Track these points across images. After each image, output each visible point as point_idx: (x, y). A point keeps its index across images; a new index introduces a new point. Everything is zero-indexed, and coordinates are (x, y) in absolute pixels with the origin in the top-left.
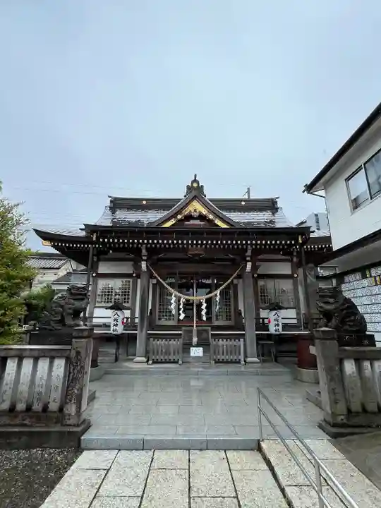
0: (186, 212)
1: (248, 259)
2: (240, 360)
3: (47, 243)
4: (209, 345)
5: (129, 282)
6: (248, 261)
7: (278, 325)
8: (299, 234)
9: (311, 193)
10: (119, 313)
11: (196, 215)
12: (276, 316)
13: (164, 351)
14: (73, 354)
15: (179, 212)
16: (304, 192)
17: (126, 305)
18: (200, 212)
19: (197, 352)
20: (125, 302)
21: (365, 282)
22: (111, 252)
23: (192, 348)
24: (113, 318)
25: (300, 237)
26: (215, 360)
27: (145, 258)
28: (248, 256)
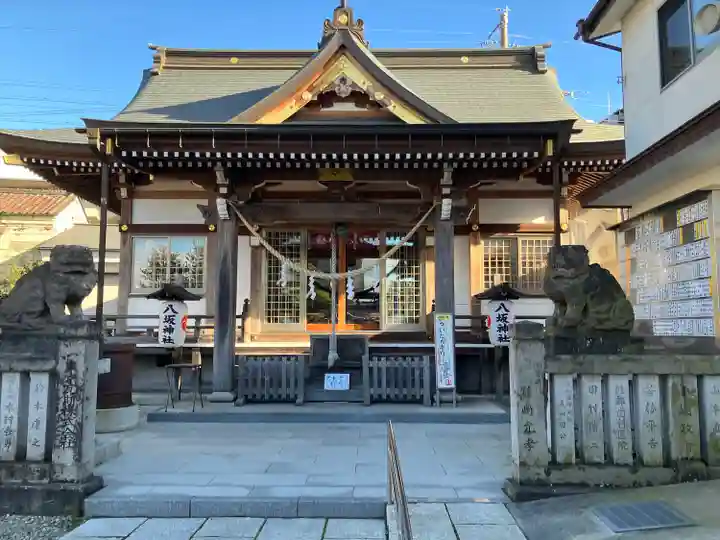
0: (323, 84)
1: (446, 191)
2: (422, 396)
3: (14, 158)
4: (360, 368)
6: (446, 196)
7: (505, 328)
8: (547, 137)
9: (592, 41)
10: (176, 305)
11: (344, 91)
12: (502, 311)
13: (267, 379)
14: (62, 367)
15: (308, 85)
16: (576, 38)
18: (354, 85)
19: (336, 382)
21: (668, 238)
22: (151, 178)
23: (327, 375)
24: (163, 316)
25: (550, 144)
26: (372, 396)
27: (224, 190)
28: (446, 186)
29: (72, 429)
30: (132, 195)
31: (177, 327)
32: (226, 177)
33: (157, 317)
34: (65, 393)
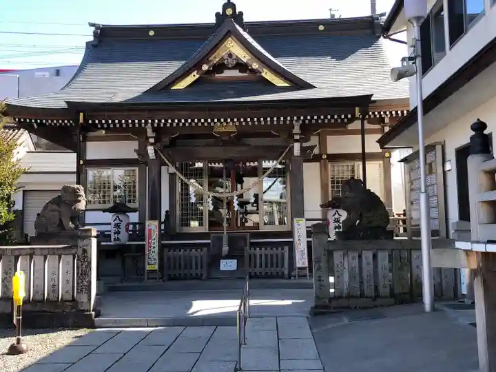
0: (215, 58)
1: (297, 137)
2: (283, 273)
4: (243, 256)
5: (134, 171)
6: (297, 141)
7: (339, 227)
8: (356, 105)
10: (121, 217)
11: (231, 62)
12: (337, 216)
13: (183, 263)
14: (80, 252)
15: (205, 59)
17: (131, 205)
18: (238, 58)
20: (129, 201)
23: (222, 261)
24: (113, 223)
25: (357, 109)
26: (250, 273)
27: (152, 140)
28: (297, 134)
29: (86, 284)
30: (85, 139)
31: (123, 230)
32: (153, 132)
33: (110, 224)
34: (82, 265)
